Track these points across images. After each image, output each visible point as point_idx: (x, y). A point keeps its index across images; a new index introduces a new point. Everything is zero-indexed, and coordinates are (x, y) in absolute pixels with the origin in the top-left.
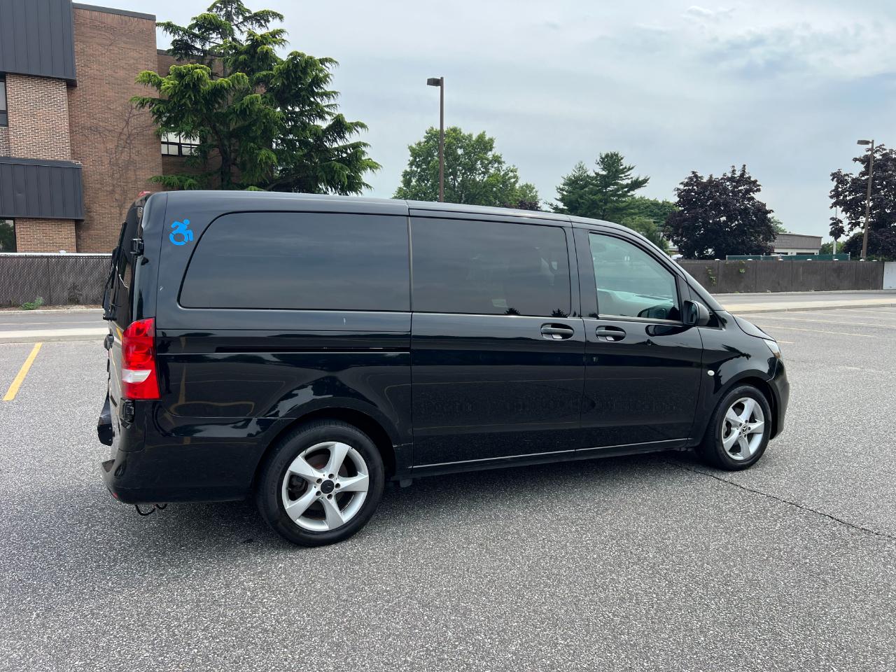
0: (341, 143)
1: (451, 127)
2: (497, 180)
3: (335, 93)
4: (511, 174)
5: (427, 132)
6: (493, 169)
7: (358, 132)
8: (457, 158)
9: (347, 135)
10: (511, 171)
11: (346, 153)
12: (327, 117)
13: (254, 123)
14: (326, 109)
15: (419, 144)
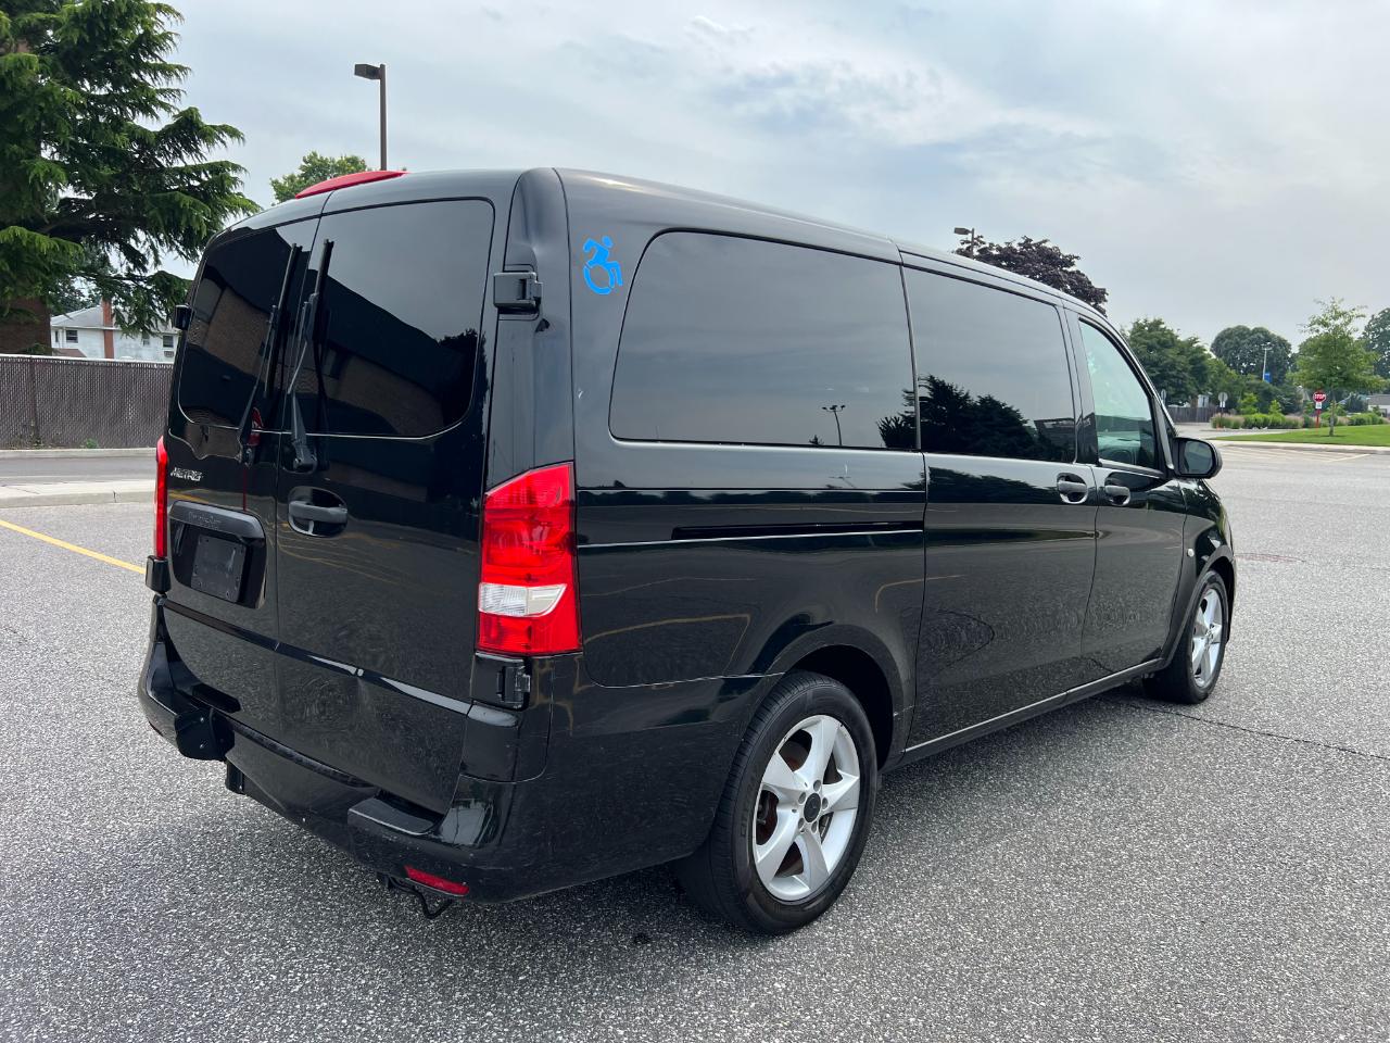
3: (181, 68)
5: (305, 161)
7: (223, 142)
9: (203, 147)
11: (199, 180)
12: (160, 112)
13: (19, 107)
14: (161, 98)
15: (292, 178)
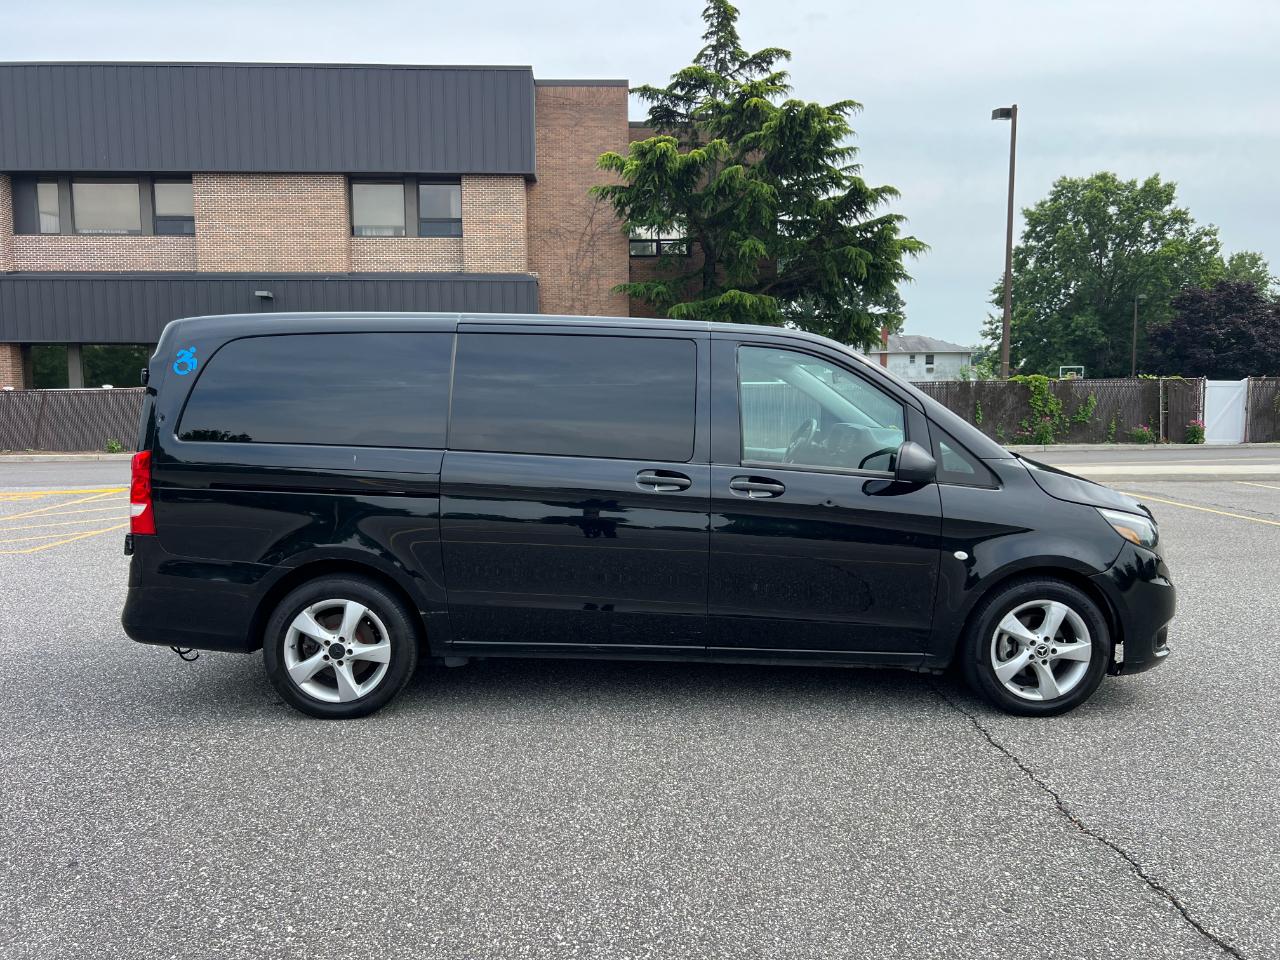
0: (862, 220)
1: (1098, 173)
2: (1178, 250)
3: (853, 149)
4: (1205, 239)
5: (1054, 185)
6: (1172, 233)
7: (885, 200)
8: (1105, 219)
9: (871, 207)
10: (1206, 235)
11: (872, 232)
12: (845, 183)
14: (844, 174)
15: (1042, 204)
